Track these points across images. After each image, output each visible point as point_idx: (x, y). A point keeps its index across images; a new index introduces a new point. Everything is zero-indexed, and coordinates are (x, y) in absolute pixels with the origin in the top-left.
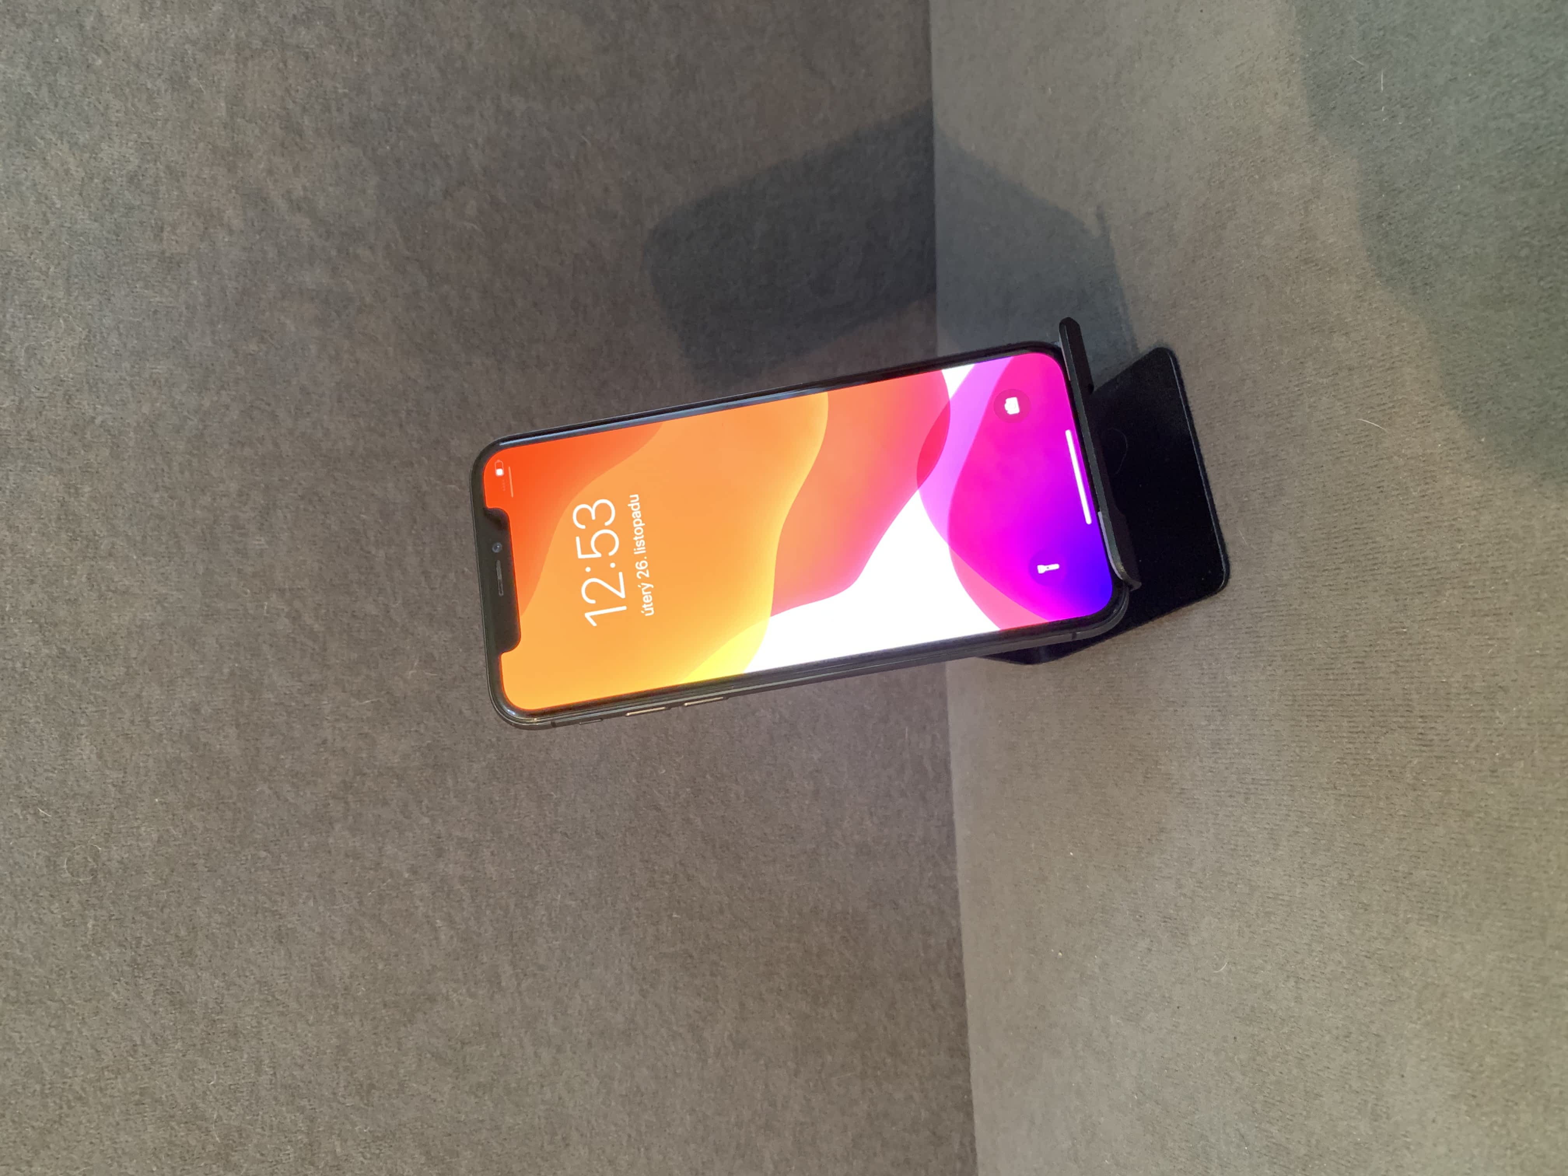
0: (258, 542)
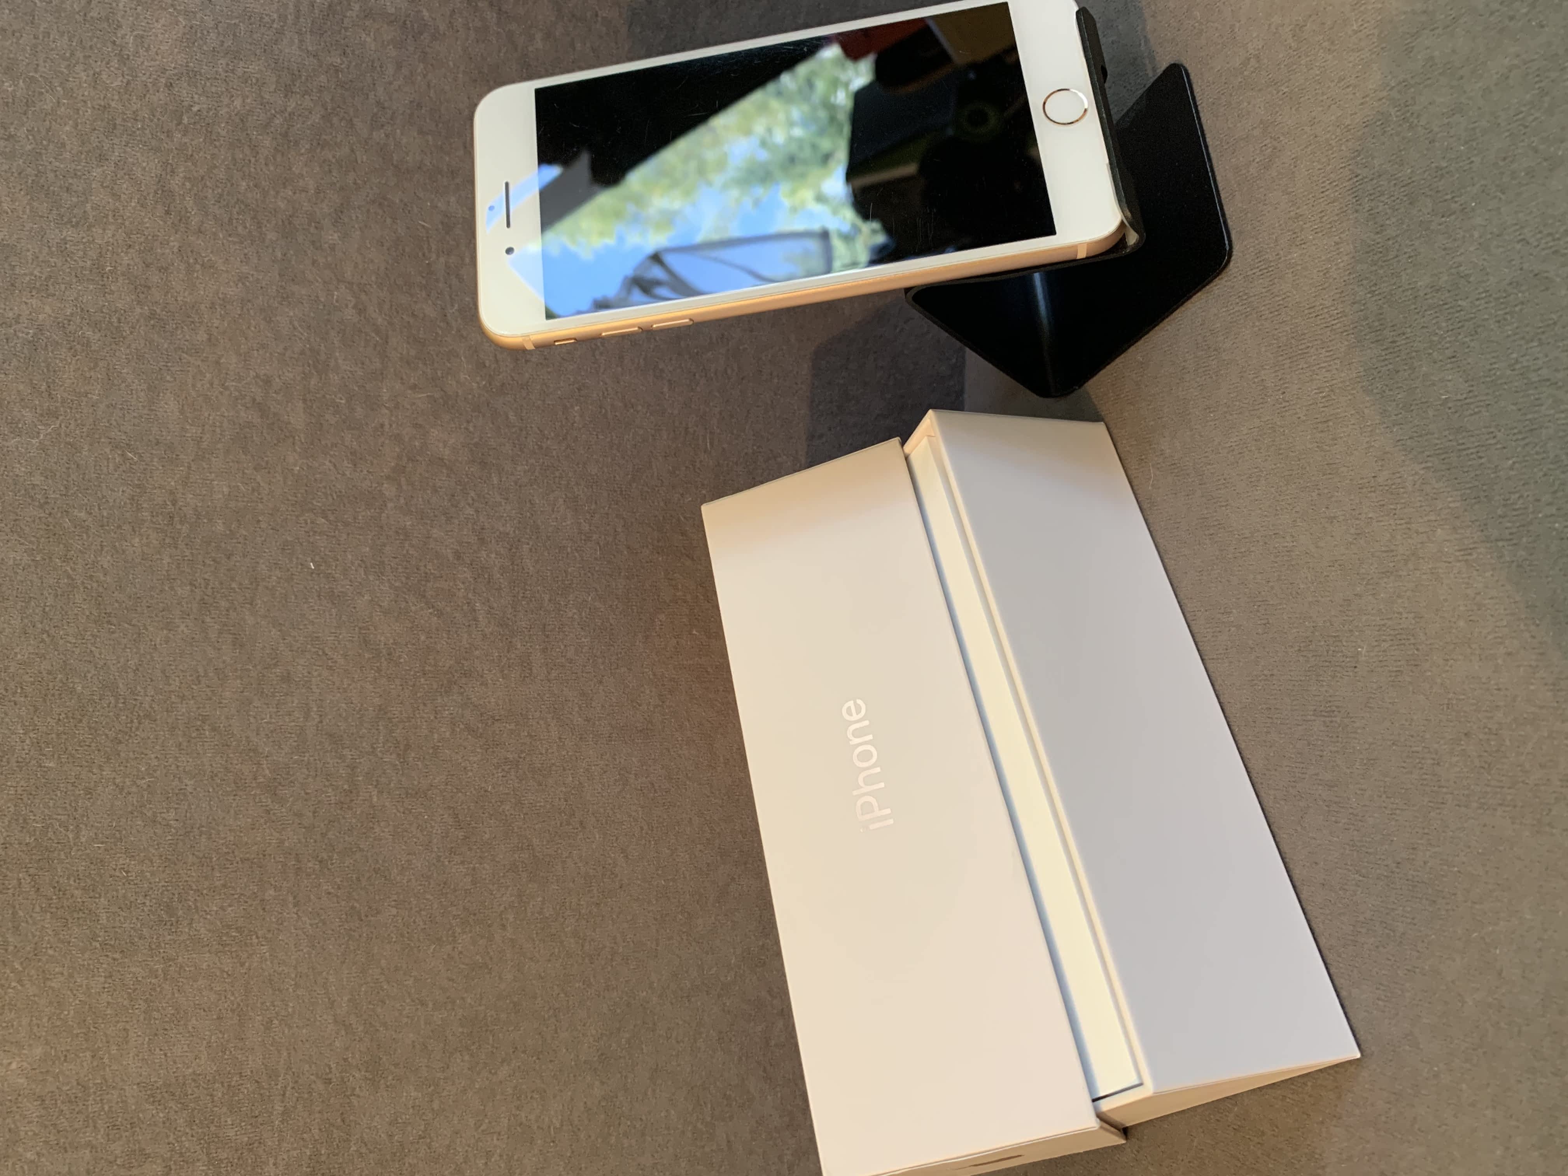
0: (332, 236)
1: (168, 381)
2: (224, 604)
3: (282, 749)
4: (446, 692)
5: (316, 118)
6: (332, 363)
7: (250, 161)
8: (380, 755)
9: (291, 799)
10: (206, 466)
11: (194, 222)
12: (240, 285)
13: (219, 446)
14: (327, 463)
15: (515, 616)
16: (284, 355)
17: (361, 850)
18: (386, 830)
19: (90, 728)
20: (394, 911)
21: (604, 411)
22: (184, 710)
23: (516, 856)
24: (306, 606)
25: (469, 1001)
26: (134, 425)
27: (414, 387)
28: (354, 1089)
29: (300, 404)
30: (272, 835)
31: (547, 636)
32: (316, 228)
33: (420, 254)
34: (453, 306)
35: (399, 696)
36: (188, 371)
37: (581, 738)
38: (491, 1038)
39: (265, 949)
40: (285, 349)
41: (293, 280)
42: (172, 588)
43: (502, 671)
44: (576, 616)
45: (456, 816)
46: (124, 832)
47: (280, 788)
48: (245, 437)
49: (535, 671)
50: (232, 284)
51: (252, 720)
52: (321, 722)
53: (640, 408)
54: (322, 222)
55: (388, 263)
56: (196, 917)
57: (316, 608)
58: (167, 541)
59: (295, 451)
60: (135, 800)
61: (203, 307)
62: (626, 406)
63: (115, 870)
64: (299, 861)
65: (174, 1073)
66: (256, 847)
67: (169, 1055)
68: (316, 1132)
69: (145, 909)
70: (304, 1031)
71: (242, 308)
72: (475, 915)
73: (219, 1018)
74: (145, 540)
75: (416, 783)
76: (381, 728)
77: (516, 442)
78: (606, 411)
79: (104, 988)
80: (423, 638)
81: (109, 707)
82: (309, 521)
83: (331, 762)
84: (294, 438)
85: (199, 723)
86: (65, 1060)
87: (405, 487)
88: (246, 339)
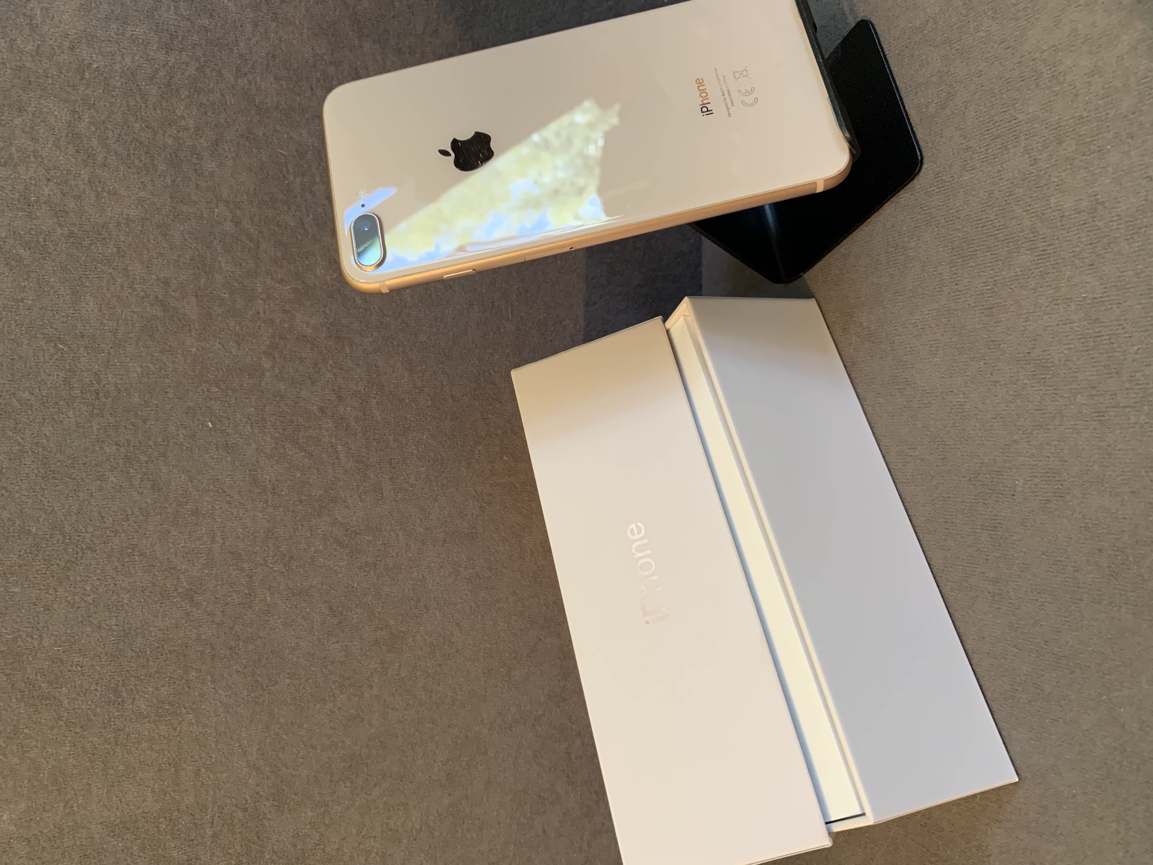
1: (88, 287)
2: (143, 458)
4: (318, 515)
5: (192, 70)
7: (141, 107)
8: (271, 566)
9: (204, 603)
10: (122, 352)
11: (100, 158)
12: (140, 207)
13: (132, 335)
14: (217, 344)
15: (368, 454)
16: (178, 261)
18: (279, 621)
19: (45, 560)
20: (288, 681)
22: (117, 542)
23: (377, 634)
27: (282, 281)
28: (265, 814)
29: (194, 299)
30: (192, 631)
31: (394, 468)
32: (197, 158)
33: (281, 176)
34: (308, 215)
35: (282, 520)
36: (103, 277)
40: (179, 256)
41: (182, 201)
42: (101, 448)
43: (360, 497)
44: (414, 451)
45: (331, 608)
48: (152, 328)
49: (385, 494)
50: (133, 206)
51: (171, 545)
52: (224, 543)
54: (202, 154)
57: (215, 457)
58: (95, 412)
59: (191, 336)
61: (111, 226)
63: (72, 666)
64: (213, 649)
65: (128, 813)
67: (123, 800)
68: (238, 848)
71: (143, 226)
72: (349, 679)
73: (160, 770)
74: (77, 413)
75: (299, 585)
76: (270, 545)
79: (70, 755)
82: (205, 390)
83: (234, 573)
84: (190, 326)
86: (44, 811)
87: (278, 360)
88: (147, 250)
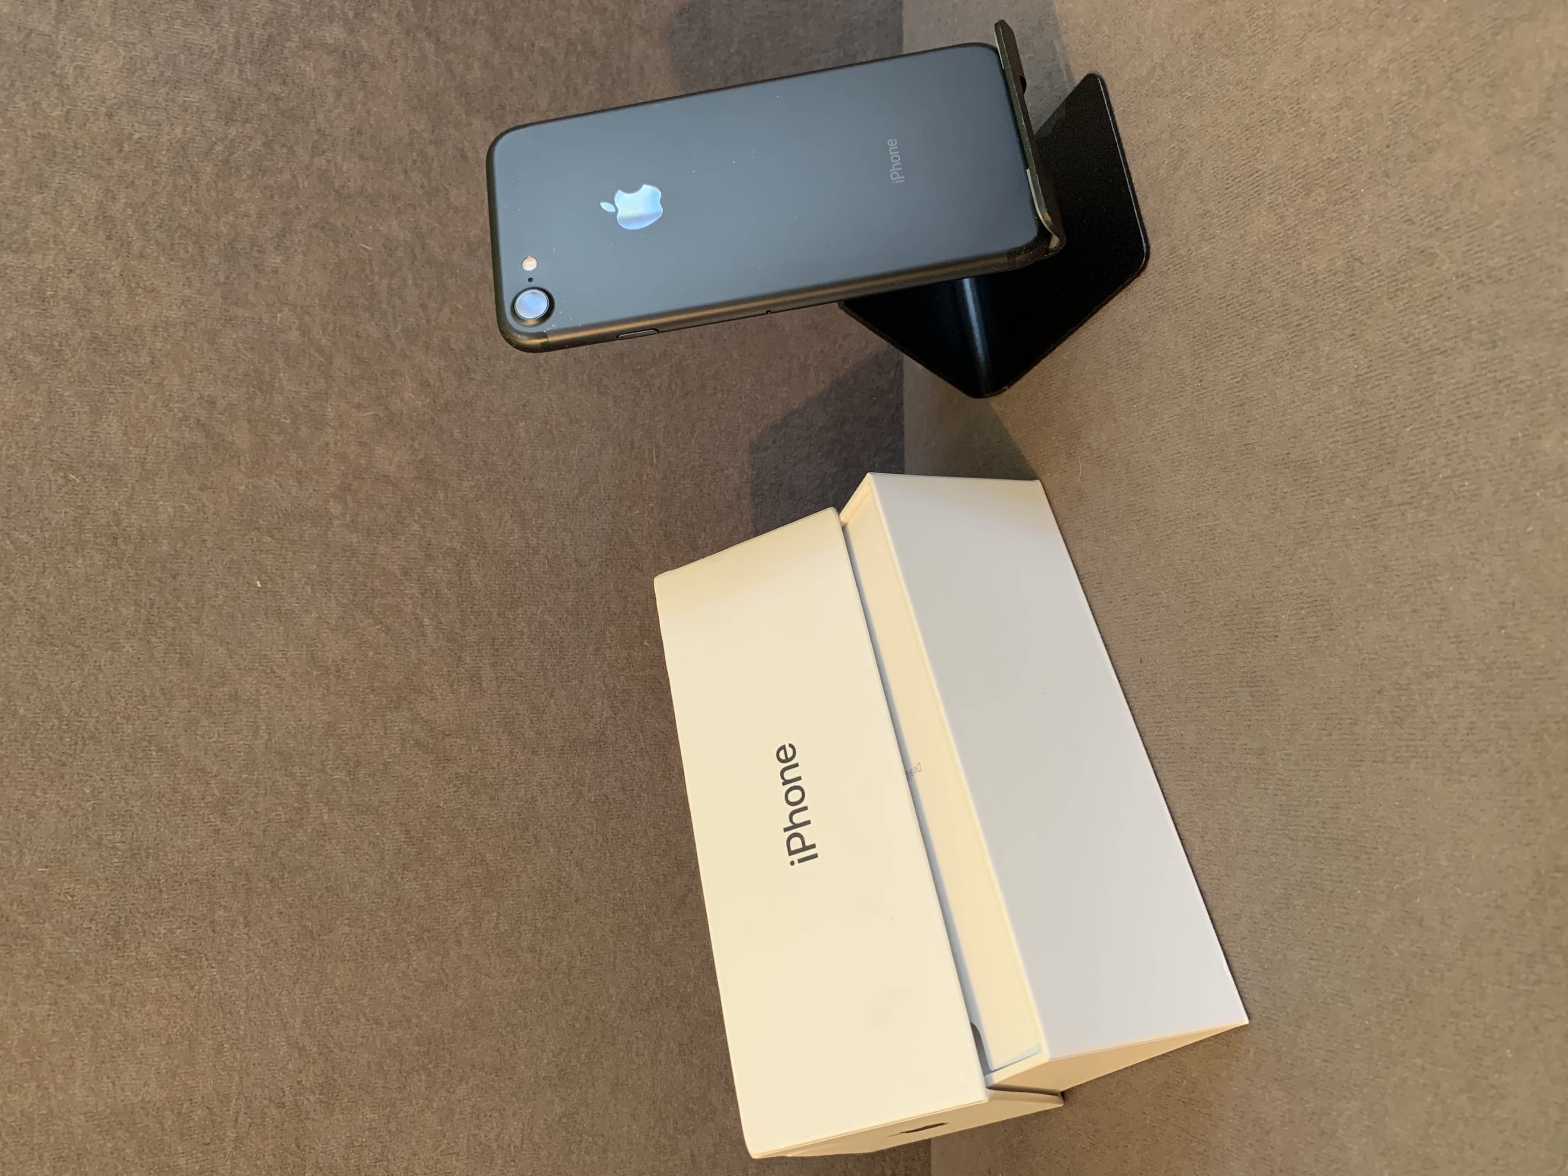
3: (231, 768)
6: (277, 384)
17: (312, 868)
21: (549, 426)
24: (253, 624)
25: (425, 1018)
26: (76, 447)
37: (532, 752)
38: (448, 1056)
39: (214, 971)
46: (68, 856)
47: (230, 807)
53: (585, 423)
55: (330, 285)
56: (144, 941)
60: (80, 822)
62: (571, 422)
66: (205, 867)
69: (92, 933)
70: (256, 1055)
77: (462, 458)
78: (551, 426)
80: (371, 653)
81: (52, 729)
85: (145, 743)
